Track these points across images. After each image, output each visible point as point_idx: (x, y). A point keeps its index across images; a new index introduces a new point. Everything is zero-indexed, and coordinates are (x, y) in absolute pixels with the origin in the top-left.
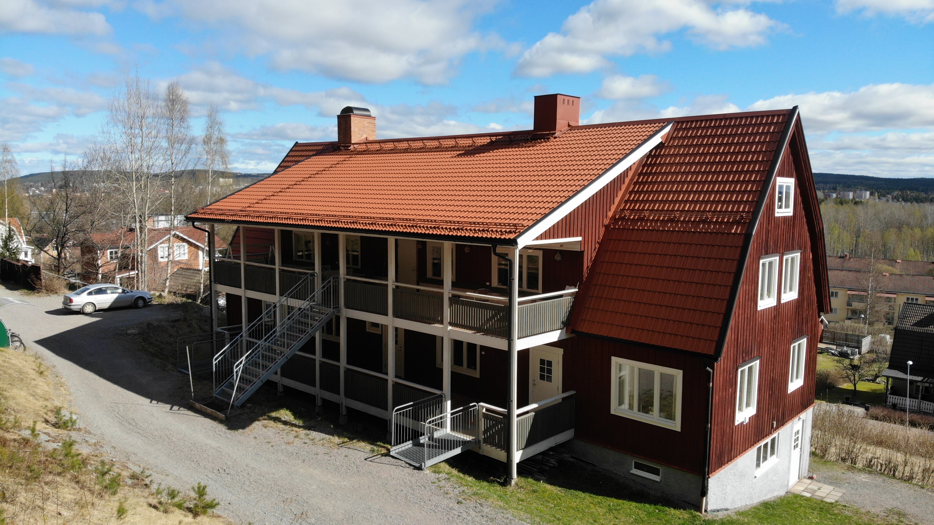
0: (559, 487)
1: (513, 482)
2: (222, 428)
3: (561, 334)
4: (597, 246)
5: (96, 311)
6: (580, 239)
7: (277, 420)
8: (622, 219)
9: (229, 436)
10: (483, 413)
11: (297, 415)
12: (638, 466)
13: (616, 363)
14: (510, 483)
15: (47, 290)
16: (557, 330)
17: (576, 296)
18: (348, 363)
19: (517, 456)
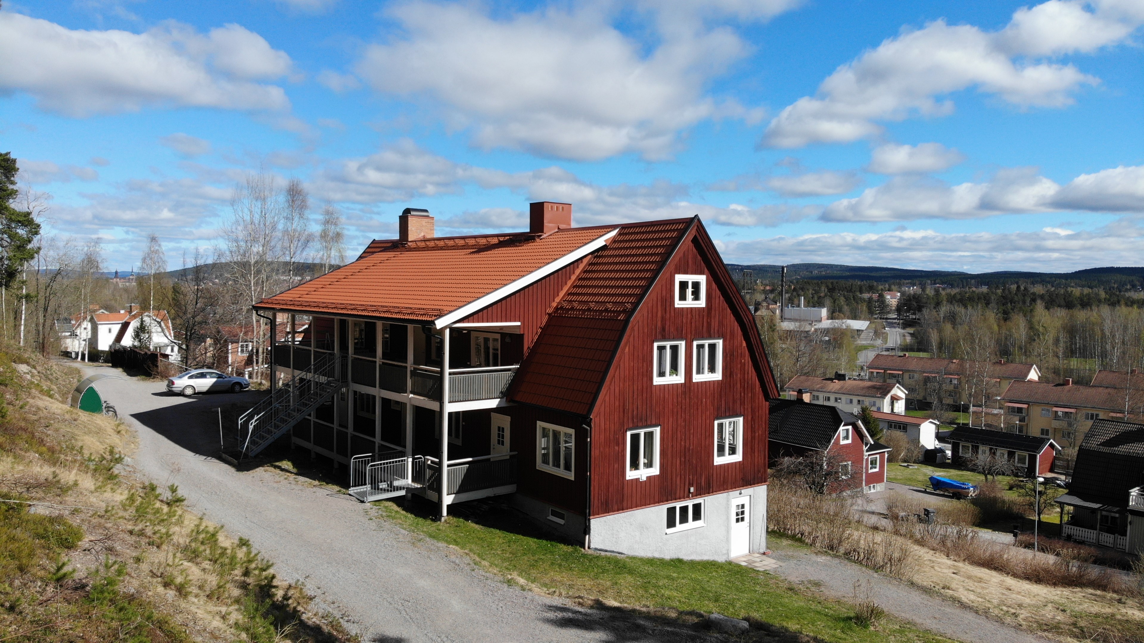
0: (482, 525)
1: (443, 519)
2: (233, 470)
3: (500, 402)
4: (540, 331)
5: (195, 394)
6: (519, 324)
7: (279, 468)
8: (562, 308)
9: (234, 475)
10: (429, 465)
11: (295, 465)
12: (554, 514)
13: (540, 426)
14: (440, 520)
15: (162, 377)
16: (495, 398)
17: (517, 371)
18: (355, 430)
19: (448, 500)
